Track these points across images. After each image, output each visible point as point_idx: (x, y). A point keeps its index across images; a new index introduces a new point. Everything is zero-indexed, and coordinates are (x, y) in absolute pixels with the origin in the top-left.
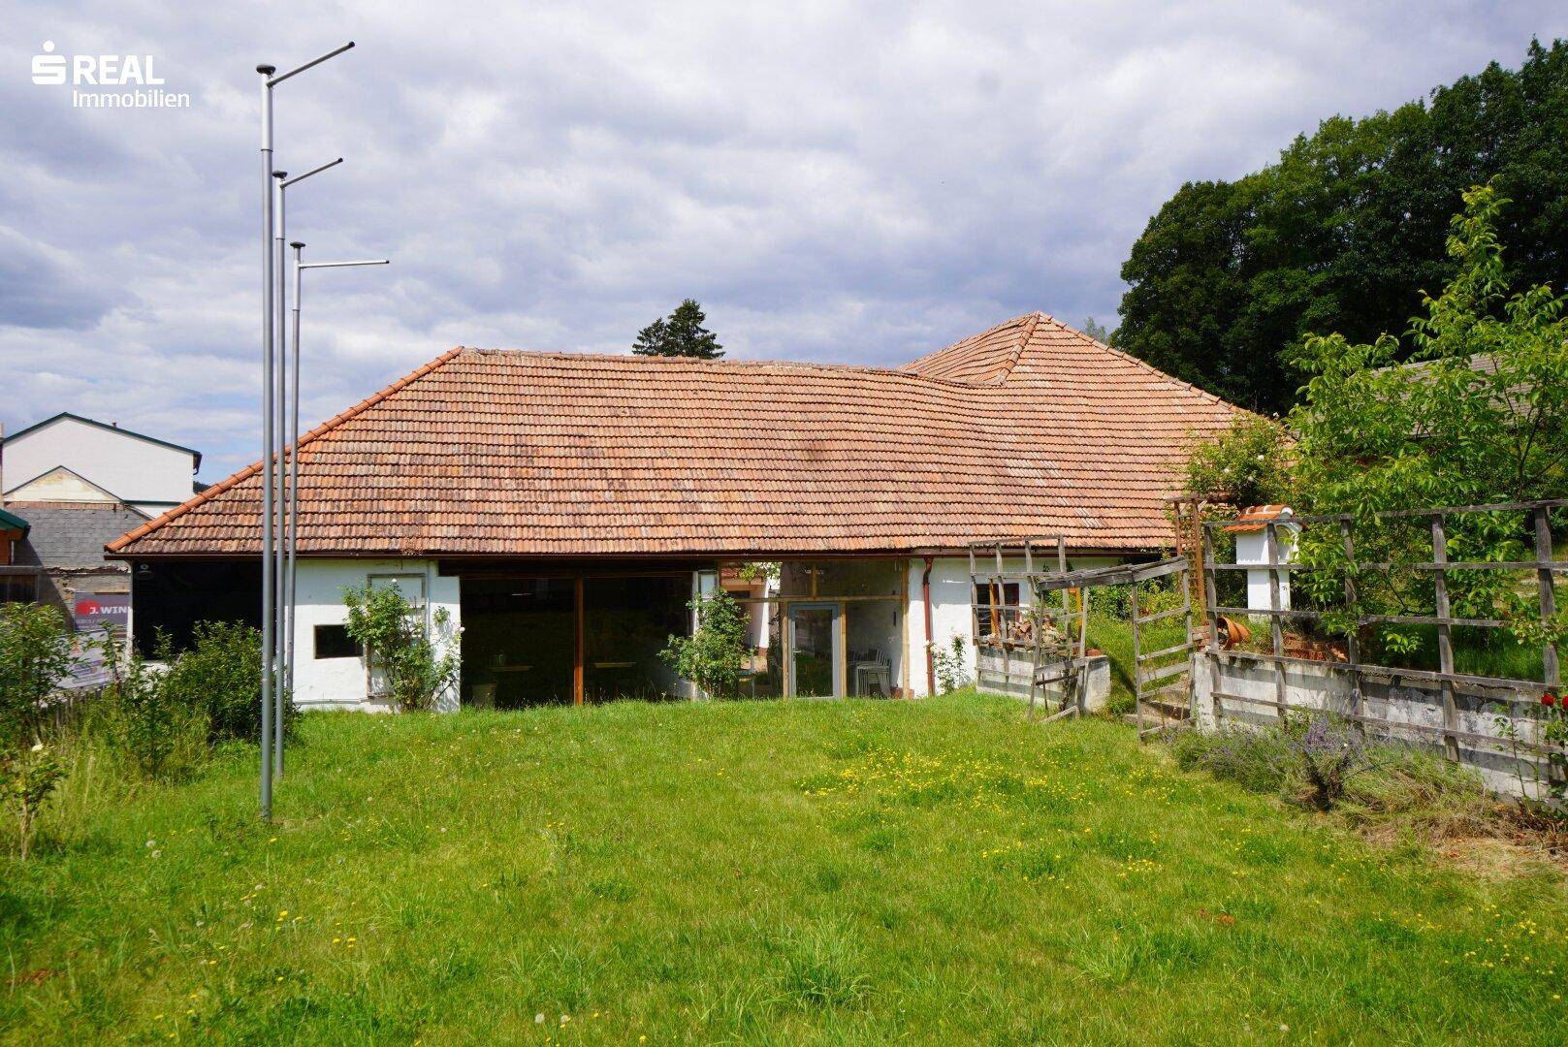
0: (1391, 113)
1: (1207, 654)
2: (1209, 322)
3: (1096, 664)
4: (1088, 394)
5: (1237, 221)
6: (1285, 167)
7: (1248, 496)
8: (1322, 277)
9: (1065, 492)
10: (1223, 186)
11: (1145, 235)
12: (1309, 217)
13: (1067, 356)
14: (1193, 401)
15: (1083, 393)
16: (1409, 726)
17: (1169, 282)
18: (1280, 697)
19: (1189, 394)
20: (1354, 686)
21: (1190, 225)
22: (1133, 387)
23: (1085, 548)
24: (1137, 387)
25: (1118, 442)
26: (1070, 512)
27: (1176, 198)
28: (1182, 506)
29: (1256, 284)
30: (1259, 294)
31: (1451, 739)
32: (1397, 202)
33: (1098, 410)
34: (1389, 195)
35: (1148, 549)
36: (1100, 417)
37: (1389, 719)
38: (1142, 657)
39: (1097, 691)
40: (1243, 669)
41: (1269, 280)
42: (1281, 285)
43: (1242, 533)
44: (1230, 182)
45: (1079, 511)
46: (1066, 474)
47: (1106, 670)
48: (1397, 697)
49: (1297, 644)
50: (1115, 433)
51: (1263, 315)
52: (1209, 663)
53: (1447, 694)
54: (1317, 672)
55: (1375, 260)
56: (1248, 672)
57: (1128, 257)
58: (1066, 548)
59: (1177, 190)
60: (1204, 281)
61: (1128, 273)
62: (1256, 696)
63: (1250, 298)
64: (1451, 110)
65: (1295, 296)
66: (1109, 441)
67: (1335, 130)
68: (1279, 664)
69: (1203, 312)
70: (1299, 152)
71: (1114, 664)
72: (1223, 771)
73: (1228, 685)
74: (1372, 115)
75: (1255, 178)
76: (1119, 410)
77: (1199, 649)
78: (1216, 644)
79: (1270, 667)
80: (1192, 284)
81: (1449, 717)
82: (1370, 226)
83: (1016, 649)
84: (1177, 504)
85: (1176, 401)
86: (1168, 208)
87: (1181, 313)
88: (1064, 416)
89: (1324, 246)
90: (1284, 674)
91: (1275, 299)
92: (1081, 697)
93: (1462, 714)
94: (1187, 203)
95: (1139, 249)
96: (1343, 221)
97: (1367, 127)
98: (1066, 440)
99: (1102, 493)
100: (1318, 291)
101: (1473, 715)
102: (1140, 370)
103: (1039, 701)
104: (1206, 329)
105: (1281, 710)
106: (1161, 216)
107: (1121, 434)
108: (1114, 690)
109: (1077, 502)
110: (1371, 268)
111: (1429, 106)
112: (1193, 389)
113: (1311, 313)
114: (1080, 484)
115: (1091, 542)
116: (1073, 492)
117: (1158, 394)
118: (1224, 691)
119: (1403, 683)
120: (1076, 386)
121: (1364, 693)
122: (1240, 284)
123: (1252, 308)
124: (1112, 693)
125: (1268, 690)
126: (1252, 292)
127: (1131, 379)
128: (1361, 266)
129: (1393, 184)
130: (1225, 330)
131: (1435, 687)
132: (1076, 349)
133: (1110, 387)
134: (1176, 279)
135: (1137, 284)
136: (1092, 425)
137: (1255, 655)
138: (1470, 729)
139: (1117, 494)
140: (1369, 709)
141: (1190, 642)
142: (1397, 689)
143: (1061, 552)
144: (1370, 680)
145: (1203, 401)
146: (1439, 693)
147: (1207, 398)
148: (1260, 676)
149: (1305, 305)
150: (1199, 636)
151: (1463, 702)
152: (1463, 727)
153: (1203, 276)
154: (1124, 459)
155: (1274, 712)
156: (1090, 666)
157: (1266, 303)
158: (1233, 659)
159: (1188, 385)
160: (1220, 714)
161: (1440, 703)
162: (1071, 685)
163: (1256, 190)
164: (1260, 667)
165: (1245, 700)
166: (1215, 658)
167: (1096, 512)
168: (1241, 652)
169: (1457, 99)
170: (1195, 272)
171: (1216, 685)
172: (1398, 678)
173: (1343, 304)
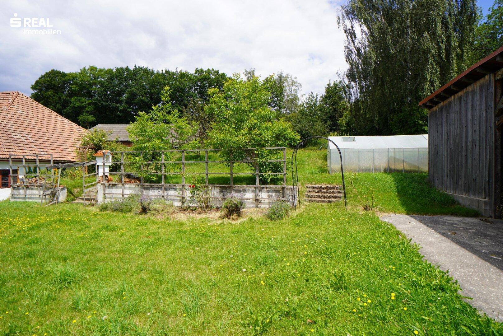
0: (106, 69)
1: (102, 184)
2: (59, 106)
3: (63, 189)
4: (38, 118)
5: (67, 83)
6: (81, 73)
7: (97, 148)
8: (89, 101)
9: (34, 144)
10: (63, 73)
11: (39, 79)
12: (87, 86)
13: (31, 106)
14: (70, 124)
15: (36, 117)
16: (155, 195)
17: (47, 93)
18: (123, 192)
19: (68, 122)
20: (142, 188)
21: (54, 80)
22: (52, 118)
23: (43, 160)
24: (53, 118)
25: (49, 132)
26: (36, 150)
27: (50, 72)
28: (81, 149)
29: (73, 99)
30: (74, 102)
31: (163, 197)
32: (108, 89)
33: (42, 123)
34: (106, 87)
35: (62, 161)
36: (43, 125)
37: (150, 194)
38: (85, 185)
39: (63, 196)
40: (112, 187)
41: (77, 99)
42: (79, 101)
43: (98, 156)
44: (66, 72)
45: (39, 150)
46: (33, 139)
47: (66, 190)
48: (152, 190)
49: (127, 180)
50: (48, 130)
51: (74, 107)
52: (102, 186)
53: (163, 188)
54: (133, 186)
55: (103, 100)
56: (114, 187)
57: (34, 83)
58: (39, 160)
59: (51, 70)
60: (58, 95)
61: (33, 88)
62: (116, 193)
63: (71, 103)
64: (119, 73)
65: (83, 105)
66: (46, 131)
67: (93, 69)
68: (123, 185)
69: (57, 103)
70: (84, 71)
71: (68, 189)
72: (115, 210)
73: (107, 191)
74: (102, 68)
75: (73, 73)
76: (48, 123)
77: (99, 183)
78: (105, 181)
79: (120, 186)
80: (54, 95)
81: (163, 193)
82: (102, 92)
83: (30, 187)
84: (79, 148)
85: (65, 124)
86: (47, 74)
87: (50, 102)
88: (31, 123)
89: (89, 95)
90: (124, 187)
91: (78, 104)
92: (57, 198)
93: (166, 192)
94: (53, 74)
95: (37, 82)
96: (95, 89)
97: (101, 70)
98: (32, 130)
99: (46, 145)
100: (89, 104)
101: (168, 192)
102: (54, 114)
103: (44, 201)
104: (58, 108)
105: (123, 195)
106: (45, 76)
107: (50, 130)
108: (68, 196)
109: (38, 147)
110: (102, 102)
111: (115, 70)
112: (70, 121)
113: (87, 109)
114: (38, 142)
115: (44, 158)
116: (36, 144)
117: (61, 121)
118: (106, 192)
119: (153, 187)
120: (34, 115)
121: (144, 189)
122: (68, 98)
123: (72, 105)
124: (67, 196)
125: (120, 191)
126: (72, 101)
127: (51, 116)
128: (99, 101)
129: (107, 85)
130: (63, 109)
131: (160, 187)
132: (33, 105)
133: (45, 117)
134: (50, 93)
135: (36, 92)
136: (40, 126)
137: (117, 183)
138: (167, 194)
139: (51, 146)
140: (145, 193)
141: (97, 181)
142: (152, 187)
143: (38, 161)
144: (146, 186)
145: (72, 125)
146: (161, 188)
147: (73, 124)
148: (117, 188)
149: (85, 107)
150: (100, 180)
151: (166, 189)
152: (166, 194)
153: (58, 94)
154: (52, 137)
155: (121, 196)
156: (61, 190)
157: (75, 104)
158: (110, 185)
159: (69, 120)
160: (105, 198)
161: (161, 190)
162: (54, 195)
163: (74, 77)
164: (117, 186)
165: (113, 194)
166: (104, 184)
167: (45, 150)
168: (112, 183)
169: (120, 71)
170: (55, 93)
171: (104, 191)
172: (152, 186)
173: (95, 109)
